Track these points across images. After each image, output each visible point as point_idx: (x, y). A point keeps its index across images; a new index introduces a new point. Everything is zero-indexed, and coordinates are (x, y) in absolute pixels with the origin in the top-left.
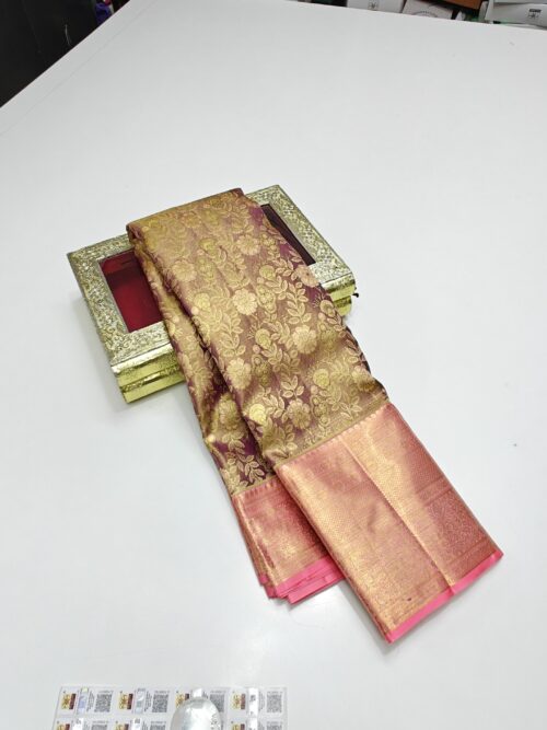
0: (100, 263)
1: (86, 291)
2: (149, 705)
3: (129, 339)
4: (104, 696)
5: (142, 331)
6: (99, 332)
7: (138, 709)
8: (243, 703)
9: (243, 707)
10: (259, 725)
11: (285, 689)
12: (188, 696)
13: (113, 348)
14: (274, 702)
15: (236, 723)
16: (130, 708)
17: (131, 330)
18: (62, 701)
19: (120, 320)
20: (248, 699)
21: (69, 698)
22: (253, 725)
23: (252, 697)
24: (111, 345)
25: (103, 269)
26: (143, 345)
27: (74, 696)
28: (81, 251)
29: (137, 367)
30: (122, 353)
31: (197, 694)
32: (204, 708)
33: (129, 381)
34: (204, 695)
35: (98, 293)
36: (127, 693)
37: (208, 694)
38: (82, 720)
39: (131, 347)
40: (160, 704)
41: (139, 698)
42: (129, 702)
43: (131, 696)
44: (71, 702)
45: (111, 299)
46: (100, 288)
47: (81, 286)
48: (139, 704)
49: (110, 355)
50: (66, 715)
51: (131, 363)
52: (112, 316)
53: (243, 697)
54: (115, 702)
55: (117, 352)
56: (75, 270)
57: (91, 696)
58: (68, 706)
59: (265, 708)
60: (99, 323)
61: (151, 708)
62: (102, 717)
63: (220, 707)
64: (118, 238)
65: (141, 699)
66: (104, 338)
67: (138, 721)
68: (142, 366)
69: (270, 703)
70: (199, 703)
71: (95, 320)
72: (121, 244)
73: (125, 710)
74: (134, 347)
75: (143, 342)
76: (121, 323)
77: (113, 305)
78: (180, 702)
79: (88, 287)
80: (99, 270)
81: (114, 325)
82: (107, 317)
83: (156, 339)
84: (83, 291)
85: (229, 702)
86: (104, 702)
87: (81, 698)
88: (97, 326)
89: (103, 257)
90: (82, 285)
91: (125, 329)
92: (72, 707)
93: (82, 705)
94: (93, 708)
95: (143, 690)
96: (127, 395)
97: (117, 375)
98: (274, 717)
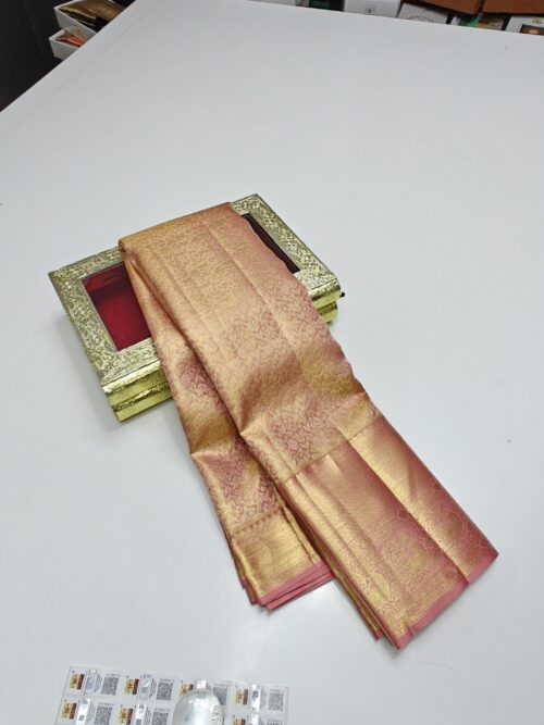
0: (84, 281)
1: (71, 311)
2: (154, 692)
3: (118, 358)
4: (111, 679)
5: (131, 349)
6: (87, 352)
7: (143, 695)
8: (245, 698)
9: (245, 702)
10: (260, 721)
11: (287, 688)
12: (191, 687)
13: (103, 368)
14: (276, 700)
15: (237, 717)
16: (135, 693)
17: (119, 348)
18: (70, 680)
19: (107, 338)
20: (250, 695)
21: (78, 678)
22: (255, 721)
23: (255, 694)
24: (101, 364)
25: (87, 288)
26: (134, 363)
27: (82, 676)
28: (63, 270)
29: (128, 386)
30: (112, 373)
31: (201, 685)
32: (207, 700)
33: (122, 400)
34: (207, 687)
35: (83, 312)
36: (133, 678)
37: (212, 687)
38: (89, 700)
39: (121, 365)
40: (165, 692)
41: (145, 684)
42: (134, 687)
43: (137, 681)
44: (79, 682)
45: (97, 317)
46: (85, 307)
47: (64, 305)
48: (144, 690)
49: (100, 375)
50: (74, 695)
51: (121, 382)
52: (99, 334)
53: (246, 692)
54: (122, 685)
55: (107, 371)
56: (58, 289)
57: (99, 678)
58: (76, 686)
59: (267, 705)
60: (87, 343)
61: (155, 695)
62: (108, 699)
63: (222, 700)
64: (100, 255)
65: (147, 685)
66: (92, 358)
67: (142, 707)
68: (134, 383)
69: (272, 701)
70: (202, 694)
71: (82, 341)
72: (103, 261)
73: (131, 695)
74: (124, 365)
75: (132, 360)
76: (110, 342)
77: (100, 323)
78: (184, 691)
79: (72, 307)
80: (82, 288)
81: (102, 345)
82: (94, 336)
83: (147, 356)
84: (67, 310)
85: (231, 696)
86: (110, 685)
87: (89, 679)
88: (84, 346)
89: (85, 275)
90: (67, 305)
91: (114, 348)
92: (79, 687)
93: (89, 686)
94: (100, 690)
95: (149, 676)
96: (119, 414)
97: (108, 394)
98: (274, 714)
